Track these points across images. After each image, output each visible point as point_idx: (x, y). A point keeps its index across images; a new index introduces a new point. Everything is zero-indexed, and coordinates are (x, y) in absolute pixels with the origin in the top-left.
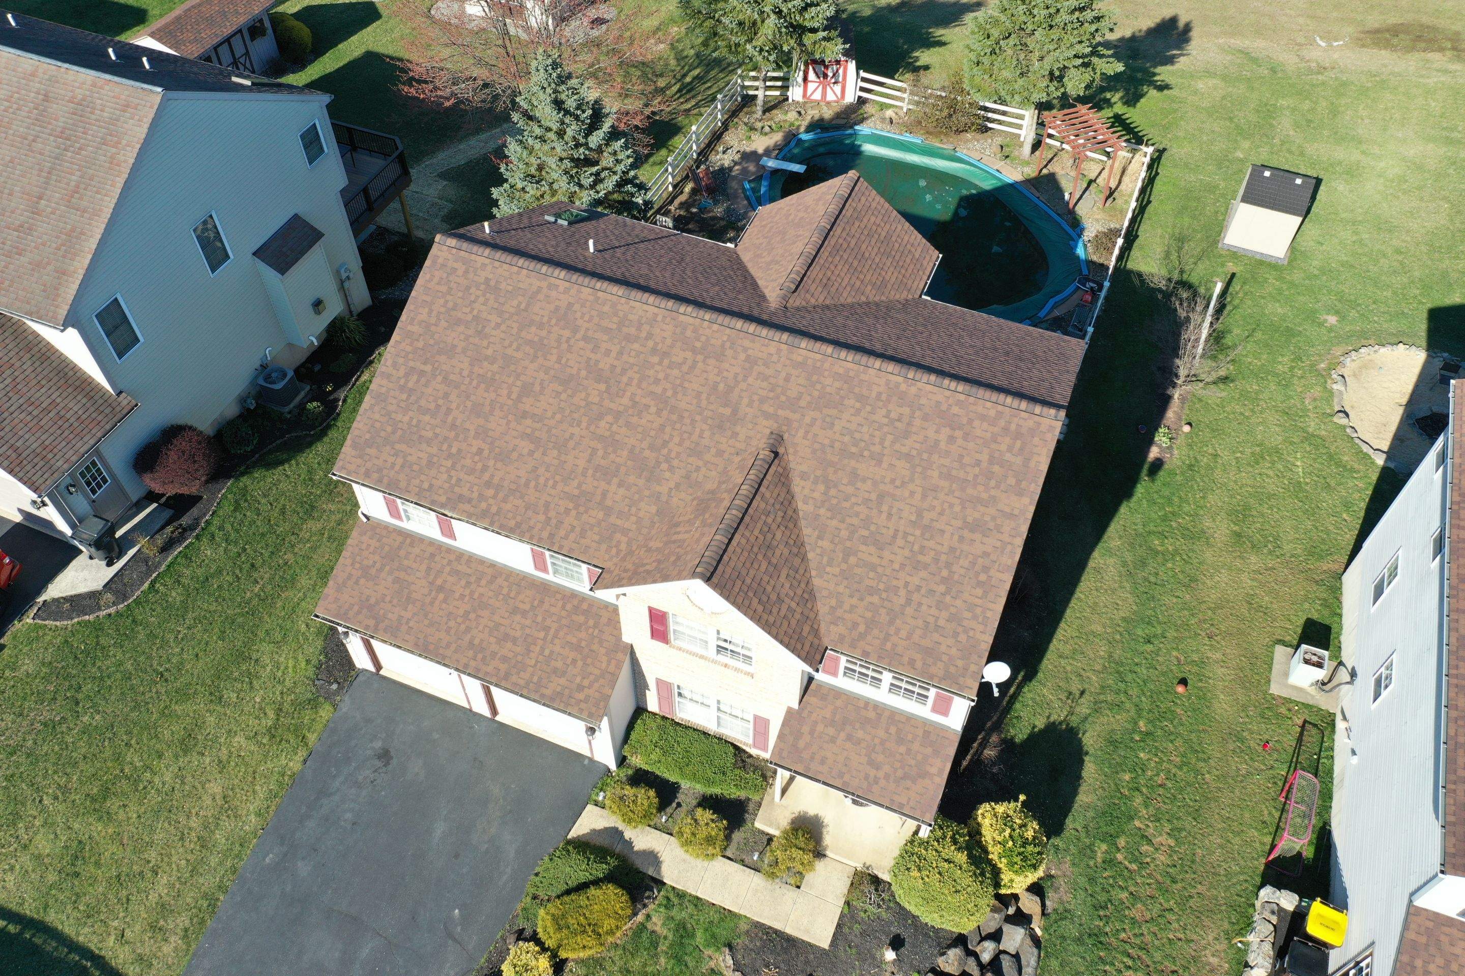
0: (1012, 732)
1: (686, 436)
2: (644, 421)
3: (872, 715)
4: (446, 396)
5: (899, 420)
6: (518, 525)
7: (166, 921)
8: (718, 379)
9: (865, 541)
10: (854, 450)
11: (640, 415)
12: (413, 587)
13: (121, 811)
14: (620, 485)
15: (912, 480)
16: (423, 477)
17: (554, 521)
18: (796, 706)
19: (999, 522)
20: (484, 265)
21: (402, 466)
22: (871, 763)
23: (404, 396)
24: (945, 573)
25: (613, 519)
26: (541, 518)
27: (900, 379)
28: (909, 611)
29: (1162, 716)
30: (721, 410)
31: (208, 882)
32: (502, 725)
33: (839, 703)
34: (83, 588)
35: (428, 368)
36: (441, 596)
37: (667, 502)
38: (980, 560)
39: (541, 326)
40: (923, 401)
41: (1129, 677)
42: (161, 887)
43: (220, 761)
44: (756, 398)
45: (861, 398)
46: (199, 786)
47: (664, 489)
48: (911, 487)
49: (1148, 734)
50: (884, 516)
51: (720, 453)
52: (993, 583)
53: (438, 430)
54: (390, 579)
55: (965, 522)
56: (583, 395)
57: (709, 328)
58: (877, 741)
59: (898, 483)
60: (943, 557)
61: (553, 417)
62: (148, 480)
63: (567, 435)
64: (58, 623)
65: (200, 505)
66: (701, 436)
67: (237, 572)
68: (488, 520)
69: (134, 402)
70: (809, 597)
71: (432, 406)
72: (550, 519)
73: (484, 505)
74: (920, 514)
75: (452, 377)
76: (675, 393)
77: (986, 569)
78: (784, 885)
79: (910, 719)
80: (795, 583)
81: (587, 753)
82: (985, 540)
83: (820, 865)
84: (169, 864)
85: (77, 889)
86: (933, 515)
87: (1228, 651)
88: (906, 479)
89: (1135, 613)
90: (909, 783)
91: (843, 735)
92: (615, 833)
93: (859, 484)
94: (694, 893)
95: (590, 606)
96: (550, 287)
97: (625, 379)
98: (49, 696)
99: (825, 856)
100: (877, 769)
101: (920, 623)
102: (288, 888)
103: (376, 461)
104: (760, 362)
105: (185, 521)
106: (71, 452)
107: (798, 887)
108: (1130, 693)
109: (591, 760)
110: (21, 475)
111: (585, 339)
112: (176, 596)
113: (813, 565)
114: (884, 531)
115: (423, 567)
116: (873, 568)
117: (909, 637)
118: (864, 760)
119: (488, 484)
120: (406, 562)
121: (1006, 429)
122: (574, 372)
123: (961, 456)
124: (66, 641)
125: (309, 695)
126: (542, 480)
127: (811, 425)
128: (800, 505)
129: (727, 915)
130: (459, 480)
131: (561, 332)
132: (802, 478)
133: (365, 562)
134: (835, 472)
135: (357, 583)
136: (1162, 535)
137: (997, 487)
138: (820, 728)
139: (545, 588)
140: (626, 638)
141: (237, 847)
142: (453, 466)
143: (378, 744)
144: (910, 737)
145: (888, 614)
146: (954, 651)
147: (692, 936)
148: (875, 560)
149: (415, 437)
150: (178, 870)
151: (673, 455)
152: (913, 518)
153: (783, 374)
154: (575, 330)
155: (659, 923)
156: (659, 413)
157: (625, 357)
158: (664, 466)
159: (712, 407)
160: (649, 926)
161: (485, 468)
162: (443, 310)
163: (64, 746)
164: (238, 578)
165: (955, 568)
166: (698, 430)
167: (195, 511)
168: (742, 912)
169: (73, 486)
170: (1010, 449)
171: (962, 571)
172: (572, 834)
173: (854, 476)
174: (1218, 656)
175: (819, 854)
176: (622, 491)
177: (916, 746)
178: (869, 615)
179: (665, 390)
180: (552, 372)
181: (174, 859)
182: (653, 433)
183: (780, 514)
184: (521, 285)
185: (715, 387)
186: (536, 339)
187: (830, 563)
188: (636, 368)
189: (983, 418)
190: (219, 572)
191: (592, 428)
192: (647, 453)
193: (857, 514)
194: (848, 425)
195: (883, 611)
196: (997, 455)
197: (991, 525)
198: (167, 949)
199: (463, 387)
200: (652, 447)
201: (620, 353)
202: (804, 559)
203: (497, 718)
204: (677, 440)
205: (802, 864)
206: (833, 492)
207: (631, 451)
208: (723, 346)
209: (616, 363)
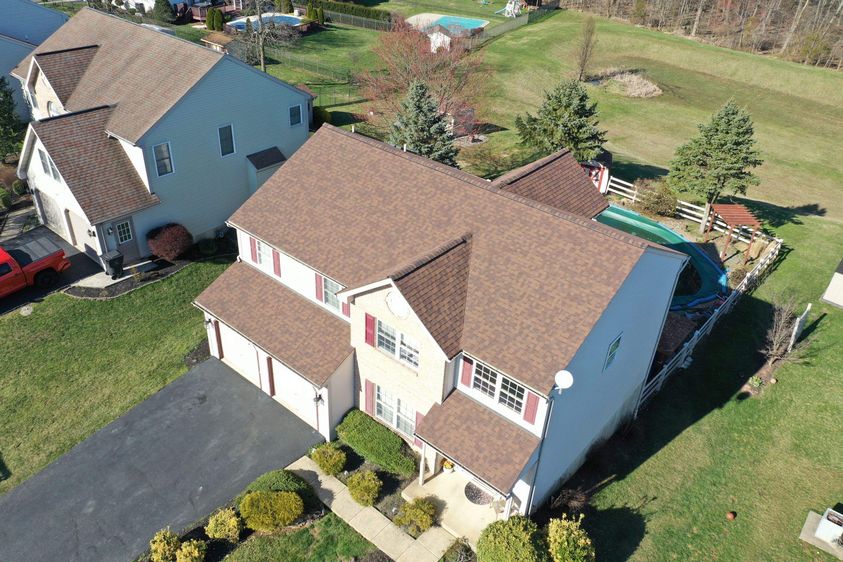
0: (598, 503)
1: (418, 228)
2: (397, 218)
3: (486, 417)
4: (299, 193)
5: (543, 236)
6: (310, 258)
7: (44, 445)
8: (446, 203)
9: (503, 296)
10: (512, 247)
11: (396, 215)
12: (249, 298)
13: (54, 389)
14: (372, 247)
15: (542, 268)
16: (271, 229)
17: (330, 260)
18: (440, 402)
19: (590, 298)
20: (342, 138)
21: (263, 223)
22: (478, 448)
23: (278, 191)
24: (548, 321)
25: (362, 263)
26: (324, 257)
27: (551, 216)
28: (519, 338)
29: (711, 529)
30: (442, 218)
31: (76, 433)
32: (275, 401)
33: (467, 406)
34: (95, 286)
35: (295, 180)
36: (262, 305)
37: (395, 259)
38: (572, 318)
39: (360, 168)
40: (561, 228)
41: (694, 500)
42: (52, 429)
43: (117, 380)
44: (463, 214)
45: (525, 223)
46: (100, 388)
47: (396, 253)
48: (540, 271)
49: (697, 535)
50: (519, 284)
51: (434, 239)
52: (577, 331)
53: (288, 208)
54: (239, 292)
55: (569, 295)
56: (369, 202)
57: (449, 178)
58: (485, 434)
59: (533, 268)
60: (550, 312)
61: (349, 210)
62: (150, 245)
63: (354, 219)
64: (75, 297)
65: (172, 267)
66: (426, 229)
67: (175, 301)
68: (295, 254)
69: (158, 200)
70: (460, 319)
71: (290, 197)
72: (328, 258)
73: (296, 247)
74: (541, 287)
75: (306, 185)
76: (420, 206)
77: (575, 323)
78: (406, 535)
79: (510, 424)
80: (453, 308)
81: (315, 427)
82: (579, 306)
83: (434, 531)
84: (63, 420)
85: (10, 418)
86: (550, 288)
87: (773, 506)
88: (539, 267)
89: (708, 467)
90: (498, 465)
91: (464, 426)
92: (314, 475)
93: (509, 266)
94: (347, 522)
95: (340, 324)
96: (372, 151)
97: (394, 197)
98: (51, 328)
99: (440, 526)
100: (480, 452)
101: (524, 346)
102: (116, 448)
103: (251, 219)
104: (472, 198)
105: (160, 272)
106: (117, 211)
107: (415, 539)
108: (692, 508)
109: (317, 432)
110: (87, 211)
111: (381, 176)
112: (138, 302)
113: (468, 304)
114: (517, 292)
115: (259, 289)
116: (504, 311)
117: (515, 353)
118: (473, 444)
119: (303, 237)
120: (251, 285)
121: (608, 249)
122: (369, 190)
123: (576, 259)
124: (74, 306)
125: (180, 362)
126: (331, 239)
127: (491, 232)
128: (471, 272)
129: (362, 540)
130: (289, 233)
131: (370, 172)
132: (476, 258)
133: (230, 282)
134: (497, 258)
135: (221, 291)
136: (740, 432)
137: (594, 279)
138: (451, 419)
139: (319, 311)
140: (353, 344)
141: (102, 421)
142: (288, 227)
143: (202, 393)
144: (507, 436)
145: (505, 338)
146: (541, 366)
147: (336, 546)
148: (506, 307)
149: (275, 210)
150: (65, 424)
151: (407, 236)
152: (537, 288)
153: (483, 205)
154: (377, 172)
155: (318, 532)
156: (407, 215)
157: (398, 187)
158: (400, 241)
159: (437, 216)
160: (311, 531)
161: (305, 229)
162: (314, 155)
163: (45, 352)
164: (174, 304)
165: (555, 319)
166: (425, 226)
167: (168, 269)
168: (373, 542)
169: (112, 229)
170: (608, 260)
171: (559, 322)
172: (288, 468)
173: (508, 260)
174: (765, 507)
175: (436, 523)
176: (372, 250)
177: (509, 442)
178: (493, 336)
179: (415, 204)
180: (357, 189)
181: (66, 418)
182: (400, 224)
183: (456, 270)
184: (358, 149)
185: (442, 207)
186: (356, 173)
187: (478, 305)
188: (402, 193)
189: (595, 241)
190: (166, 298)
191: (368, 218)
192: (393, 234)
193: (503, 281)
194: (512, 235)
195: (502, 336)
196: (599, 262)
197: (585, 299)
198: (36, 459)
199: (309, 191)
200: (397, 231)
201: (397, 185)
202: (464, 298)
203: (274, 397)
204: (412, 229)
205: (422, 521)
206: (492, 267)
207: (385, 232)
208: (453, 188)
209: (393, 189)
